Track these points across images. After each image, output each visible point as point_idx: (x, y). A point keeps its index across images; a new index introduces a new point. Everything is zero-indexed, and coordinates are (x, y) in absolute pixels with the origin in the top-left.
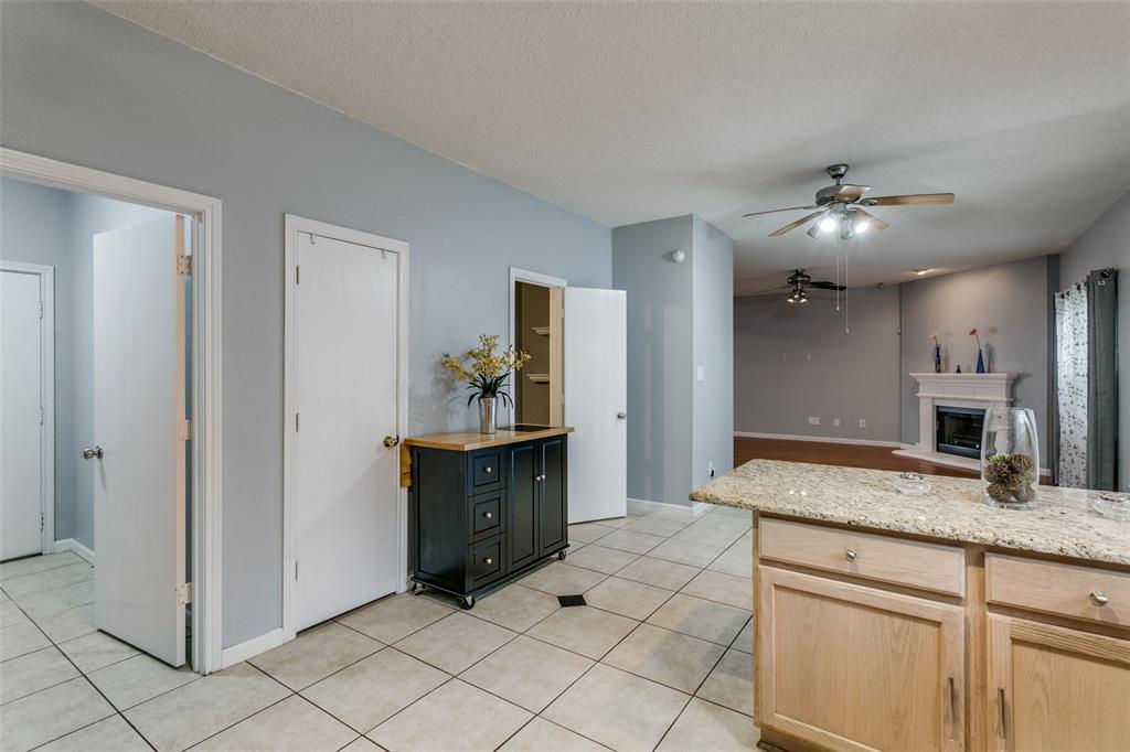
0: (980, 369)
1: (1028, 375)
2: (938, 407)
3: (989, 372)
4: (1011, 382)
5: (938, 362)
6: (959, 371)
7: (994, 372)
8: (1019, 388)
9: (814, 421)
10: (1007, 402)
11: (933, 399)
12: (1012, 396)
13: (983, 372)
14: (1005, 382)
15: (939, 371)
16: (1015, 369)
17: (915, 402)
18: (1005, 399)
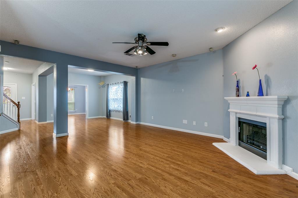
0: (261, 93)
1: (295, 97)
2: (239, 118)
3: (267, 95)
4: (282, 103)
5: (238, 90)
6: (248, 95)
7: (271, 95)
8: (289, 108)
9: (185, 122)
10: (279, 119)
11: (236, 113)
12: (283, 114)
13: (263, 95)
14: (276, 102)
15: (238, 96)
16: (285, 93)
17: (228, 114)
18: (277, 116)
